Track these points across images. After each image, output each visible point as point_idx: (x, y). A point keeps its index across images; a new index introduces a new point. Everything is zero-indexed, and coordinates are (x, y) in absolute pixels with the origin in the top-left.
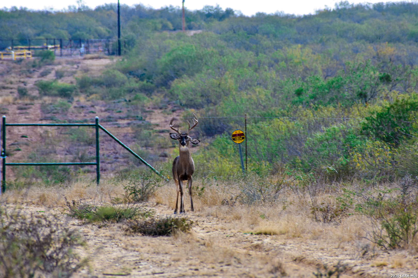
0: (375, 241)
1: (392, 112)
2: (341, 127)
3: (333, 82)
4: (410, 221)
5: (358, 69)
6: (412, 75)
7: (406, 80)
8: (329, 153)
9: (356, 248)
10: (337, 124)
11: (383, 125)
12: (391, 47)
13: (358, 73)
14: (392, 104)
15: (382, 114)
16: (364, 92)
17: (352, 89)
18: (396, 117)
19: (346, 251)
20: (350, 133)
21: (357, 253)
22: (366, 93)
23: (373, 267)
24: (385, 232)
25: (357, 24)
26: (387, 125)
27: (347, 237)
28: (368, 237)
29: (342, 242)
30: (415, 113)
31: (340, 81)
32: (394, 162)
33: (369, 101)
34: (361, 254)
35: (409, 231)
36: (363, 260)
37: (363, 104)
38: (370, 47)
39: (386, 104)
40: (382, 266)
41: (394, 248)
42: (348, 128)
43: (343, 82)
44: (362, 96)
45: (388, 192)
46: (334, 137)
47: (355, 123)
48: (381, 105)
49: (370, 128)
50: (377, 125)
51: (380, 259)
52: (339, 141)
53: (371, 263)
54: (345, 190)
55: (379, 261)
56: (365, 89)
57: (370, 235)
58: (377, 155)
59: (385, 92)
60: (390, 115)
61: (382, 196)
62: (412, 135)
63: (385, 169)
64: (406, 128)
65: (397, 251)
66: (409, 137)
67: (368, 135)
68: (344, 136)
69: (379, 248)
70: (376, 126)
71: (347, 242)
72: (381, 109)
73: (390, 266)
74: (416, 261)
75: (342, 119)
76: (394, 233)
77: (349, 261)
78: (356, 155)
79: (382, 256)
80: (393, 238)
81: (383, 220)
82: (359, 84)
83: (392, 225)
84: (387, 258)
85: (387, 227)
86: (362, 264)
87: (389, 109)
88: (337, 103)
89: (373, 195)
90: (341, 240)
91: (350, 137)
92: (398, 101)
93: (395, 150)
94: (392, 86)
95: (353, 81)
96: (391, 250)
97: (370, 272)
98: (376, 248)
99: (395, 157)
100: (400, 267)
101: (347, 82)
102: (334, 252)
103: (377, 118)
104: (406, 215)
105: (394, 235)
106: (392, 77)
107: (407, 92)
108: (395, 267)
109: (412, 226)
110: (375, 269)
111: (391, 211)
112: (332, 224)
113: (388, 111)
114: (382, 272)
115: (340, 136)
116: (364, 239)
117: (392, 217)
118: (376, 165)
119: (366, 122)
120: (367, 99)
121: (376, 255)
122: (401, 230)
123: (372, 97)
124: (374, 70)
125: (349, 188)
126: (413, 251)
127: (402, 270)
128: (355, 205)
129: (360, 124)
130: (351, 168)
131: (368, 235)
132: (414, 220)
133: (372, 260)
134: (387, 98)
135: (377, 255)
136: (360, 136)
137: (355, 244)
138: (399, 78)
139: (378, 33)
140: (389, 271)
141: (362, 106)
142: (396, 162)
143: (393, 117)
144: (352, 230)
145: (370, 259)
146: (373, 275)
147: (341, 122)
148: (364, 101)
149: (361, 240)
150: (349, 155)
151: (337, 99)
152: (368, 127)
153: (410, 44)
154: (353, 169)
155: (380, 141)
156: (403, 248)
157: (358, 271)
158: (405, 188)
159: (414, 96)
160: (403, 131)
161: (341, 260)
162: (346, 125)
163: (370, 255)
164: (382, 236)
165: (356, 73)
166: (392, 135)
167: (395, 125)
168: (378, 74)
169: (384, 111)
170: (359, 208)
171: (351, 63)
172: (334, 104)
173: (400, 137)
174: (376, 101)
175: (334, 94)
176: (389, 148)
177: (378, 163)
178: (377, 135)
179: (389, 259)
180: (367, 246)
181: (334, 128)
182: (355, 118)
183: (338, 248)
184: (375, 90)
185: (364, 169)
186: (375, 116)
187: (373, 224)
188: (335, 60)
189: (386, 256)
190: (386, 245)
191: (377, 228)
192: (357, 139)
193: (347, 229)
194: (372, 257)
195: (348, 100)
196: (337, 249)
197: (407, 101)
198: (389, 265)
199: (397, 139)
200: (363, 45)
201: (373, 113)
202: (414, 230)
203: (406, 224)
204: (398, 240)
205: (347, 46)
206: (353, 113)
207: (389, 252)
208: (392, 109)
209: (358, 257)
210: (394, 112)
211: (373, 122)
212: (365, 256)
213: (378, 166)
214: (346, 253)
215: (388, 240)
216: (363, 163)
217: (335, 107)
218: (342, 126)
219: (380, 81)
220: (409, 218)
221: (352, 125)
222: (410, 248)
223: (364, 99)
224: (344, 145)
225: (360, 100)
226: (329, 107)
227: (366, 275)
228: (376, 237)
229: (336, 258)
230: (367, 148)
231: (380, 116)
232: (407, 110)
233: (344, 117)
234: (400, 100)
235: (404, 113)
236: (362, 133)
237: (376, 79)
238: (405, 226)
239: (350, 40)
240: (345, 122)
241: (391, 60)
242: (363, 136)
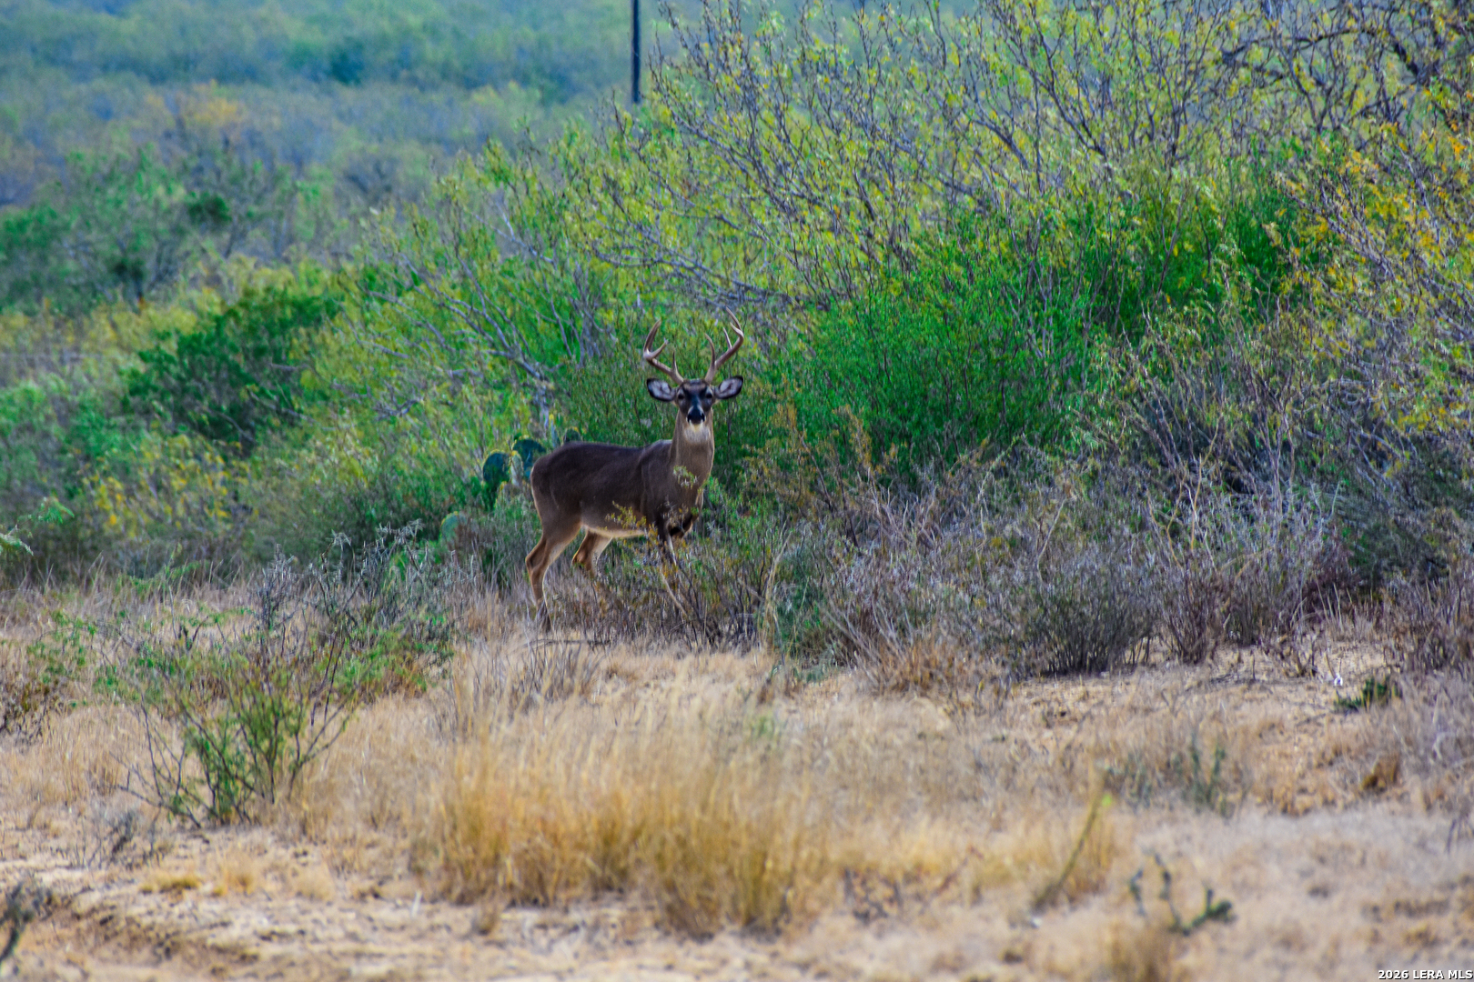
0: (158, 799)
1: (230, 331)
2: (53, 385)
3: (21, 225)
4: (281, 724)
5: (109, 179)
6: (300, 197)
7: (281, 215)
8: (10, 477)
9: (90, 825)
10: (36, 378)
11: (199, 380)
12: (229, 99)
13: (111, 192)
14: (230, 304)
15: (196, 338)
16: (131, 258)
17: (90, 249)
18: (244, 349)
19: (55, 836)
20: (83, 407)
21: (93, 845)
22: (139, 262)
23: (146, 892)
24: (193, 767)
25: (104, 19)
26: (216, 379)
27: (58, 784)
28: (136, 785)
29: (43, 804)
30: (309, 335)
31: (46, 220)
32: (238, 508)
33: (153, 292)
34: (108, 846)
35: (277, 761)
36: (115, 869)
37: (130, 302)
38: (154, 98)
39: (210, 304)
40: (177, 888)
41: (225, 823)
42: (78, 389)
43: (58, 223)
44: (127, 273)
45: (211, 620)
46: (26, 421)
47: (100, 371)
48: (192, 306)
49: (155, 390)
50: (179, 378)
51: (175, 862)
52: (46, 435)
53: (143, 877)
54: (57, 618)
55: (169, 870)
56: (135, 249)
57: (141, 777)
58: (177, 483)
59: (208, 258)
60: (223, 342)
61: (190, 636)
62: (300, 411)
63: (205, 532)
64: (280, 389)
65: (233, 829)
66: (290, 419)
67: (147, 412)
68: (62, 420)
69: (174, 824)
70: (173, 382)
71: (60, 804)
72: (192, 323)
73: (208, 888)
74: (297, 867)
75: (55, 358)
76: (227, 769)
77: (65, 874)
78: (103, 485)
79: (182, 852)
80: (222, 785)
81: (190, 725)
82: (114, 230)
83: (218, 742)
84: (198, 861)
85: (202, 750)
86: (109, 882)
87: (218, 321)
88: (39, 299)
89: (158, 633)
90: (38, 795)
91: (86, 424)
92: (249, 293)
93: (243, 464)
94: (233, 239)
95: (92, 222)
96: (213, 829)
97: (135, 911)
98: (162, 824)
99: (241, 491)
100: (240, 889)
101: (73, 225)
102: (14, 842)
103: (180, 353)
104: (268, 704)
105: (225, 775)
106: (231, 205)
107: (287, 261)
108: (225, 889)
109: (290, 742)
110: (151, 901)
111: (218, 689)
112: (11, 739)
113: (218, 328)
114: (176, 910)
115: (48, 418)
116: (119, 793)
117: (218, 710)
118: (176, 518)
119: (141, 368)
120: (145, 286)
121: (160, 849)
122: (249, 758)
123: (160, 278)
124: (164, 180)
125: (75, 606)
126: (289, 832)
127: (247, 901)
128: (91, 670)
129: (120, 373)
130: (89, 532)
131: (134, 776)
132: (293, 722)
133: (145, 868)
134: (214, 281)
135: (164, 850)
136: (121, 420)
137: (89, 813)
138: (254, 209)
139: (179, 48)
140: (204, 906)
141: (125, 310)
142: (245, 507)
143: (234, 349)
144: (79, 761)
145: (138, 866)
146: (146, 921)
147: (50, 367)
148: (132, 289)
149: (111, 794)
150: (81, 485)
151: (37, 284)
152: (148, 386)
153: (294, 89)
154: (93, 537)
155: (190, 435)
156: (257, 821)
157: (93, 910)
158: (269, 607)
159: (308, 276)
160: (269, 398)
161: (37, 870)
162: (69, 378)
163: (138, 851)
164: (184, 781)
165: (104, 193)
166: (232, 411)
167: (240, 375)
168: (180, 193)
169: (205, 327)
170: (108, 678)
171: (87, 152)
172: (26, 301)
173: (258, 421)
174: (175, 291)
175: (28, 268)
176: (220, 461)
177: (181, 511)
178: (180, 414)
179: (204, 862)
180: (129, 820)
181: (27, 391)
182: (99, 353)
183: (30, 825)
184: (171, 251)
185: (132, 535)
186: (171, 347)
187: (153, 741)
188: (29, 143)
189: (195, 851)
190: (199, 813)
191: (166, 754)
192: (109, 427)
193: (63, 758)
194: (145, 857)
195: (76, 288)
196: (24, 830)
197: (285, 292)
198: (203, 883)
199: (246, 427)
200: (126, 91)
201: (164, 336)
202: (292, 758)
203: (267, 734)
204: (241, 793)
205: (69, 94)
206: (93, 333)
207: (208, 836)
208: (232, 322)
209: (98, 857)
210: (239, 331)
211: (167, 369)
212: (120, 855)
213: (183, 522)
214: (53, 843)
215: (204, 792)
216: (130, 515)
217: (29, 313)
218: (54, 383)
219: (187, 218)
220: (276, 715)
221: (90, 379)
222: (280, 818)
223: (131, 283)
224: (63, 451)
225: (118, 291)
226: (12, 316)
227: (123, 923)
228: (164, 783)
229: (20, 863)
230: (143, 461)
231: (190, 346)
232: (284, 325)
233: (61, 352)
234: (260, 285)
235: (272, 335)
236: (125, 408)
237: (176, 213)
238: (265, 744)
239: (81, 72)
240: (67, 368)
241: (227, 142)
242: (132, 417)
